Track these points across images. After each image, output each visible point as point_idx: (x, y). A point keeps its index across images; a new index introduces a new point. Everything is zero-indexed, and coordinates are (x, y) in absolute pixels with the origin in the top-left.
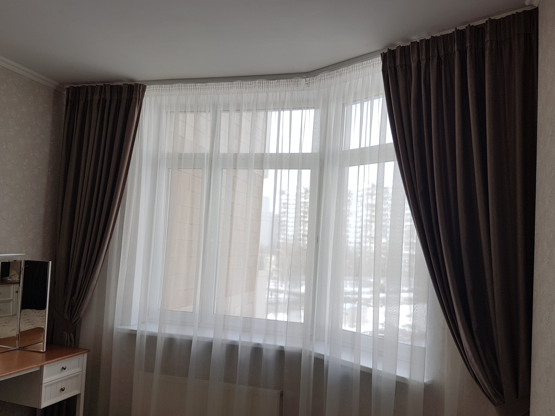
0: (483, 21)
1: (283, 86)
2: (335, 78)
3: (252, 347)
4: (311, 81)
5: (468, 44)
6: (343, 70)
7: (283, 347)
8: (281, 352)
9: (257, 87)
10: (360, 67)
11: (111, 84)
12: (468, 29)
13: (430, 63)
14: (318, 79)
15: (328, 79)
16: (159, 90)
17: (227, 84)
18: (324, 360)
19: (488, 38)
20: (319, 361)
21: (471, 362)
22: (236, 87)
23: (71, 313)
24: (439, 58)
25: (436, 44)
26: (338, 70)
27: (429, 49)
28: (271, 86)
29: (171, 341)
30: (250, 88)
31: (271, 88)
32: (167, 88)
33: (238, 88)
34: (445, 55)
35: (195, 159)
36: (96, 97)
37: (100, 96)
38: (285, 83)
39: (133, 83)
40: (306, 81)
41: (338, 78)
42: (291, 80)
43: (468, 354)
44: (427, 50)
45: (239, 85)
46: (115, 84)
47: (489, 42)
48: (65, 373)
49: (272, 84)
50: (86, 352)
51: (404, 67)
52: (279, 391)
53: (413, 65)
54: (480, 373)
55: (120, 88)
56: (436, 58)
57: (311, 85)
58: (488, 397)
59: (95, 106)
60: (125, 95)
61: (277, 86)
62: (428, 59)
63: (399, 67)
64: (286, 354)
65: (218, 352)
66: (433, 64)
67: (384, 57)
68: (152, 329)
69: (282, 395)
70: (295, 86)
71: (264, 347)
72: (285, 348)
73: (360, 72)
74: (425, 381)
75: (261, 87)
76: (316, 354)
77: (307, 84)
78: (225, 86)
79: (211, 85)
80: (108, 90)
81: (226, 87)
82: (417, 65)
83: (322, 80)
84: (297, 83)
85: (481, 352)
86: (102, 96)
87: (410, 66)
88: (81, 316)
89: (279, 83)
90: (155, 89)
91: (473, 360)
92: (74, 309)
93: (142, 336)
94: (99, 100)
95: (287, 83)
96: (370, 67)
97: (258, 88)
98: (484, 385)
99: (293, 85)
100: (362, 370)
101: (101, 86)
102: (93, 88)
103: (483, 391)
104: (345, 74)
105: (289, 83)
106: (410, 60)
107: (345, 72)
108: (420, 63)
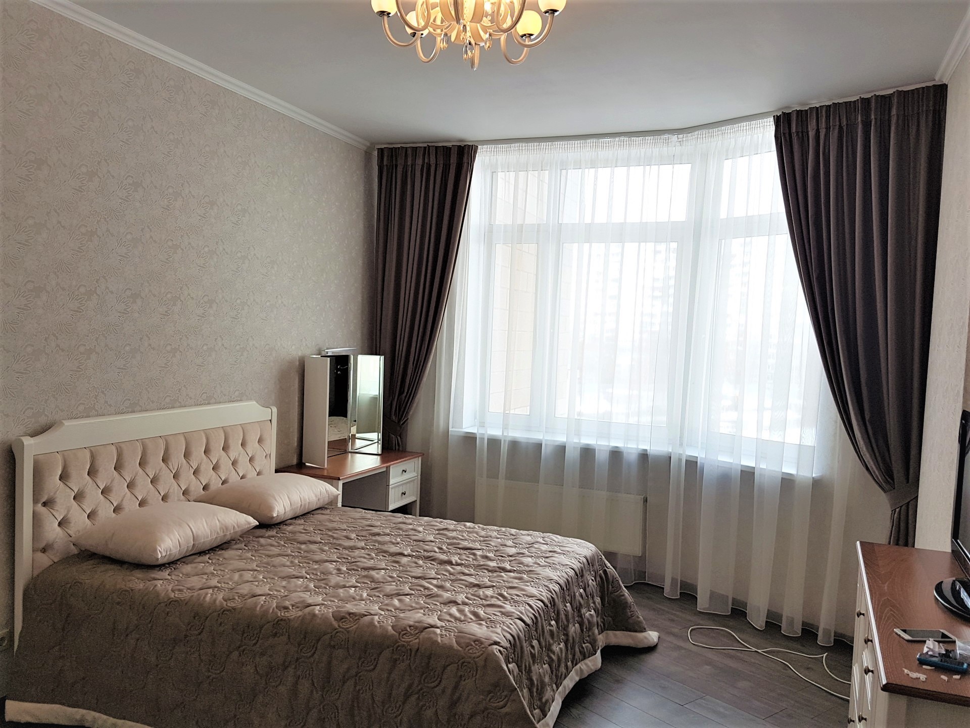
0: (890, 91)
1: (650, 145)
2: (716, 138)
3: (610, 451)
4: (684, 139)
5: (873, 117)
6: (727, 129)
7: (646, 450)
8: (644, 456)
9: (616, 146)
10: (748, 127)
11: (436, 145)
12: (874, 97)
13: (831, 133)
14: (693, 137)
15: (707, 138)
16: (494, 151)
17: (579, 143)
18: (697, 462)
19: (894, 112)
20: (692, 464)
21: (863, 450)
22: (591, 146)
23: (399, 414)
24: (841, 127)
25: (838, 112)
26: (720, 128)
27: (830, 116)
28: (633, 144)
29: (514, 445)
30: (607, 147)
31: (633, 147)
32: (504, 149)
33: (593, 148)
34: (847, 125)
35: (538, 231)
36: (419, 162)
37: (424, 159)
38: (652, 141)
39: (462, 144)
40: (678, 139)
41: (720, 137)
42: (659, 137)
43: (860, 444)
44: (828, 117)
45: (594, 144)
46: (440, 145)
47: (895, 116)
48: (406, 476)
49: (635, 143)
50: (420, 456)
51: (800, 135)
52: (642, 497)
53: (812, 134)
54: (871, 461)
55: (447, 150)
56: (837, 127)
57: (684, 144)
58: (879, 484)
59: (418, 174)
60: (454, 160)
61: (641, 145)
62: (828, 128)
63: (795, 135)
64: (650, 458)
65: (572, 455)
66: (834, 135)
67: (777, 120)
68: (495, 431)
69: (646, 500)
70: (664, 144)
71: (625, 451)
72: (649, 451)
73: (748, 133)
74: (814, 475)
75: (622, 146)
76: (687, 456)
77: (680, 142)
78: (576, 145)
79: (557, 144)
80: (433, 152)
81: (577, 147)
82: (816, 134)
83: (699, 139)
84: (667, 141)
85: (873, 440)
86: (426, 161)
87: (808, 132)
88: (409, 417)
89: (644, 141)
90: (488, 150)
91: (864, 449)
92: (402, 410)
93: (482, 439)
94: (423, 166)
95: (654, 140)
96: (760, 129)
97: (618, 148)
98: (874, 472)
99: (662, 144)
100: (743, 469)
101: (425, 148)
102: (415, 149)
103: (874, 479)
104: (729, 134)
105: (656, 141)
106: (807, 128)
107: (729, 131)
108: (819, 132)
